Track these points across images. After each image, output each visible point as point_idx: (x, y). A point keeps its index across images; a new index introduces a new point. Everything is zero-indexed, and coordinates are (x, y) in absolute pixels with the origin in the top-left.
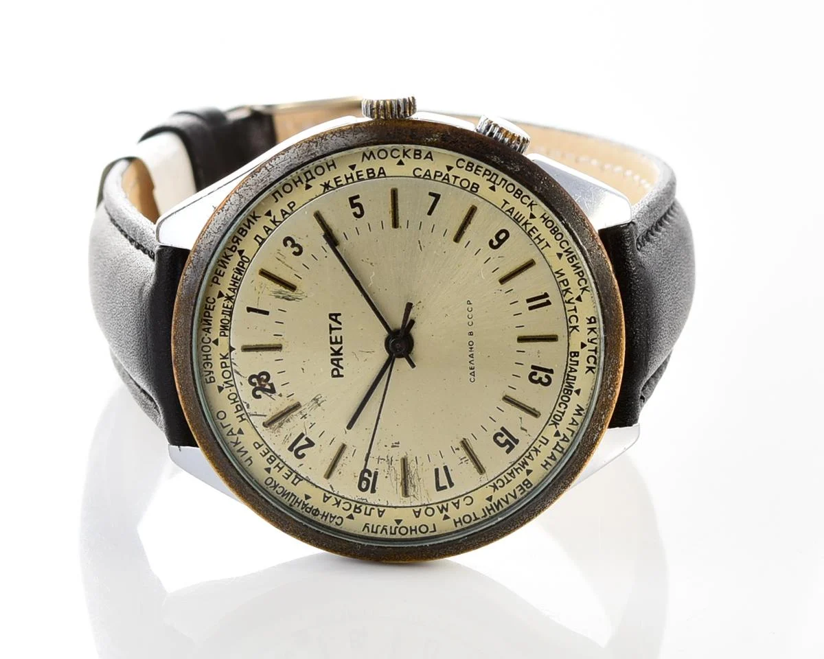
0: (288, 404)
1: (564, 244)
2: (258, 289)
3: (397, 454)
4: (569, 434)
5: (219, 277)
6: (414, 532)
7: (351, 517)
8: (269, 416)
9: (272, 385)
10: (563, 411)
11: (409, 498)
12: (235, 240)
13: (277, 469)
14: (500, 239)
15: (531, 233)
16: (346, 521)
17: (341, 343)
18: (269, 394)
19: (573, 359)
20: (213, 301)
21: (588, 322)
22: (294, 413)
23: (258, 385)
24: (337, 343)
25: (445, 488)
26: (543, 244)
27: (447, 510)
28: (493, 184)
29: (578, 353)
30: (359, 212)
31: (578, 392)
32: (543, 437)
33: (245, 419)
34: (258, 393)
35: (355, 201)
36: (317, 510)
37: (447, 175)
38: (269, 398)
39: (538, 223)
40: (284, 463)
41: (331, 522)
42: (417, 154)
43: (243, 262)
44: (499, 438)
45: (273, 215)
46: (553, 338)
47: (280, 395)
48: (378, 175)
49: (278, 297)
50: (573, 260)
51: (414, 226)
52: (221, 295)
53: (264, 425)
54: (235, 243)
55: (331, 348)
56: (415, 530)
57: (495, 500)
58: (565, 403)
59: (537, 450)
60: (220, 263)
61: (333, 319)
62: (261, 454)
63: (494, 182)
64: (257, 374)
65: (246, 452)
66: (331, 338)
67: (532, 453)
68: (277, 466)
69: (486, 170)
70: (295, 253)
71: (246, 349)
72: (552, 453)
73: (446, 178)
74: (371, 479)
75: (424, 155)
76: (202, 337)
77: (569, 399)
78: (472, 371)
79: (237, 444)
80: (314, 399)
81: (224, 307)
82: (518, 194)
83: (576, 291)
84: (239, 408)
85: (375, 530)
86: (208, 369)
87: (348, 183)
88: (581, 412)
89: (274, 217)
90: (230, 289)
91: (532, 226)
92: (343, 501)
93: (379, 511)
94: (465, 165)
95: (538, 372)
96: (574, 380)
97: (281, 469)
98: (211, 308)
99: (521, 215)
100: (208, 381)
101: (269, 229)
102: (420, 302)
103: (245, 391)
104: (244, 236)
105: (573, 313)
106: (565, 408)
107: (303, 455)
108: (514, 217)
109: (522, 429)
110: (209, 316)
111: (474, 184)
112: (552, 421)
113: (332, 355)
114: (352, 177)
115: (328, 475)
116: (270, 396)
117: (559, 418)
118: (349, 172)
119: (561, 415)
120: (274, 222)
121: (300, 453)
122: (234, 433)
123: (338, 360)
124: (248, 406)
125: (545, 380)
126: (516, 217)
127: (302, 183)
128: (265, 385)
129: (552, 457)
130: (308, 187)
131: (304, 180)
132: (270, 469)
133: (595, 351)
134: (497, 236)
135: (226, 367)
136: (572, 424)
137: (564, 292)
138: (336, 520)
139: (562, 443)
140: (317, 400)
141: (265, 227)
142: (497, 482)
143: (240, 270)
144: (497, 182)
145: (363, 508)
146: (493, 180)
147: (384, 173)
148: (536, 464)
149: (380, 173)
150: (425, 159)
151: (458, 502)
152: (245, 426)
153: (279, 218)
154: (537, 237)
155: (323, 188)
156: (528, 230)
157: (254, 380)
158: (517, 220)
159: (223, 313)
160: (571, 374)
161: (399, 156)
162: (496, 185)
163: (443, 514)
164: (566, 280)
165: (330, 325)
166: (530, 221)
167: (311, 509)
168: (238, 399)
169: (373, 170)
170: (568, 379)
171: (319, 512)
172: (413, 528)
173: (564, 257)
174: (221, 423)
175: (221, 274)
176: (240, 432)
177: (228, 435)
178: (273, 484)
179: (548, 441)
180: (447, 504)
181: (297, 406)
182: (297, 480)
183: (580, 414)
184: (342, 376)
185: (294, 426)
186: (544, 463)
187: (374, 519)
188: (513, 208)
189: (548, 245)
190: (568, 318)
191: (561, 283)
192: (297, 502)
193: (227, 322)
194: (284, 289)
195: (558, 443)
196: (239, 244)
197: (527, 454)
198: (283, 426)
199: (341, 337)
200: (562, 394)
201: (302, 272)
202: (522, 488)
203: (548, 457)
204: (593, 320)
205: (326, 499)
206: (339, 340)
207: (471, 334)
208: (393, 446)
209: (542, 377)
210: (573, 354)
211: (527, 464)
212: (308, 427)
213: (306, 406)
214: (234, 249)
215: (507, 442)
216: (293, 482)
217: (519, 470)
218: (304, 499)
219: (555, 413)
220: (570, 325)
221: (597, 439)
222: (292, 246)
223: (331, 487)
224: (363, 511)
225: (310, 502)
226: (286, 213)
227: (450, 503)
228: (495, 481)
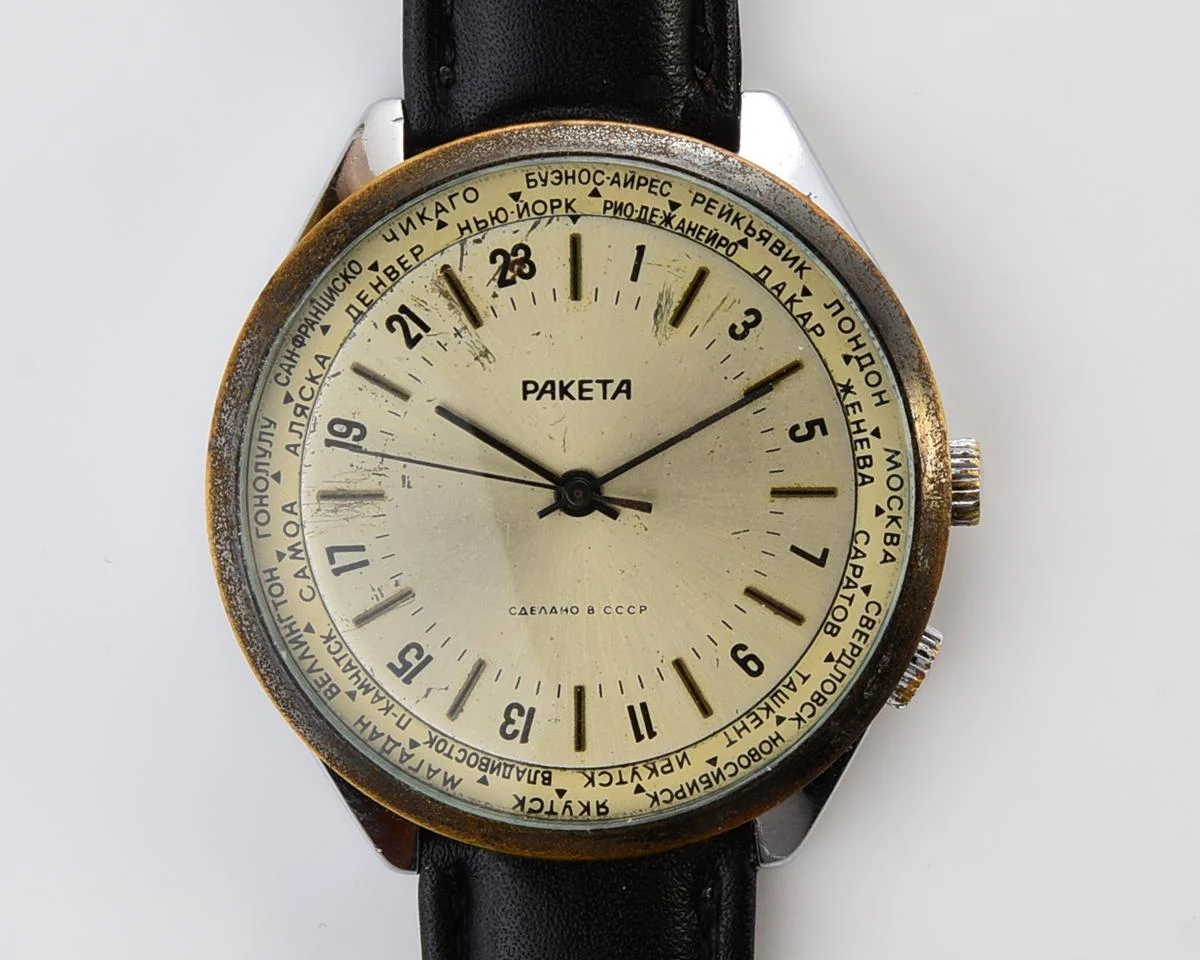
0: (481, 305)
1: (731, 769)
2: (675, 265)
3: (390, 485)
4: (413, 762)
5: (704, 205)
6: (258, 501)
7: (288, 399)
8: (462, 277)
9: (513, 282)
10: (452, 754)
11: (315, 501)
12: (766, 235)
13: (375, 282)
14: (747, 662)
15: (753, 717)
16: (282, 392)
18: (497, 277)
19: (539, 775)
20: (665, 192)
21: (600, 803)
22: (463, 317)
23: (513, 258)
24: (581, 390)
26: (734, 736)
27: (293, 557)
28: (836, 658)
29: (549, 784)
30: (799, 433)
31: (484, 781)
32: (410, 720)
33: (462, 234)
34: (500, 259)
35: (817, 428)
36: (302, 344)
37: (856, 586)
38: (491, 277)
39: (769, 728)
40: (384, 294)
41: (281, 365)
42: (893, 539)
43: (728, 245)
44: (414, 651)
45: (802, 298)
46: (579, 744)
47: (495, 295)
48: (860, 474)
49: (661, 296)
50: (704, 783)
51: (774, 522)
52: (674, 206)
53: (445, 268)
54: (761, 234)
56: (261, 504)
57: (306, 637)
58: (466, 759)
59: (388, 709)
60: (727, 209)
62: (403, 256)
63: (839, 661)
64: (531, 259)
65: (406, 232)
66: (590, 381)
67: (384, 701)
68: (381, 283)
69: (860, 650)
70: (733, 327)
71: (575, 242)
72: (383, 734)
73: (851, 584)
74: (349, 440)
75: (891, 549)
76: (606, 172)
77: (472, 766)
78: (528, 611)
79: (422, 217)
80: (487, 350)
81: (654, 209)
82: (819, 699)
83: (653, 785)
84: (482, 225)
85: (264, 437)
86: (551, 178)
87: (849, 423)
88: (449, 785)
89: (800, 301)
90: (683, 221)
91: (764, 719)
92: (316, 387)
93: (296, 446)
94: (871, 615)
95: (523, 719)
96: (504, 776)
97: (376, 288)
98: (653, 189)
99: (783, 702)
100: (530, 177)
101: (780, 292)
102: (646, 529)
103: (503, 238)
104: (770, 250)
105: (616, 779)
106: (457, 759)
107: (392, 329)
108: (779, 691)
109: (429, 690)
110: (639, 185)
111: (839, 628)
112: (436, 737)
113: (561, 383)
114: (860, 431)
115: (359, 370)
116: (493, 279)
117: (440, 748)
118: (868, 426)
119: (446, 751)
120: (792, 300)
121: (396, 324)
122: (440, 214)
123: (552, 392)
124: (480, 240)
125: (510, 730)
126: (779, 694)
127: (854, 350)
128: (512, 270)
129: (376, 735)
130: (847, 359)
131: (860, 353)
132: (377, 270)
133: (551, 812)
134: (752, 657)
135: (553, 208)
136: (430, 769)
137: (651, 766)
138: (284, 374)
139: (398, 750)
140: (486, 356)
141: (784, 284)
142: (336, 642)
143: (713, 240)
144: (840, 666)
145: (302, 420)
146: (844, 659)
147: (864, 483)
148: (365, 707)
149: (864, 476)
150: (884, 550)
151: (305, 577)
152: (451, 233)
153: (798, 309)
154: (745, 727)
155: (845, 383)
156: (757, 712)
157: (521, 253)
158: (775, 695)
159: (643, 207)
161: (891, 509)
162: (834, 664)
163: (286, 551)
164: (672, 770)
165: (611, 381)
166: (773, 717)
167: (305, 333)
168: (495, 224)
169: (870, 465)
170: (506, 765)
171: (300, 347)
172: (265, 501)
173: (710, 769)
174: (457, 194)
175: (710, 209)
176: (441, 225)
177: (438, 204)
178: (349, 273)
179: (403, 728)
180: (303, 559)
181: (476, 322)
182: (355, 314)
183: (445, 782)
184: (525, 398)
185: (442, 316)
186: (365, 721)
187: (282, 437)
188: (795, 690)
189: (731, 743)
190: (609, 771)
191: (666, 762)
192: (318, 311)
193: (628, 213)
194: (673, 308)
195: (400, 744)
196: (758, 240)
197: (382, 695)
198: (442, 298)
199: (591, 399)
200: (481, 755)
201: (702, 338)
202: (325, 683)
203: (375, 728)
204: (602, 810)
205: (322, 360)
206: (585, 394)
207: (591, 611)
208: (403, 477)
209: (517, 721)
210: (547, 775)
211: (364, 693)
212: (439, 338)
213: (475, 338)
214: (750, 232)
215: (407, 665)
217: (355, 679)
218: (322, 323)
219: (450, 743)
222: (745, 324)
223: (339, 373)
224: (298, 420)
225: (316, 334)
226: (806, 321)
227: (304, 563)
228: (338, 639)
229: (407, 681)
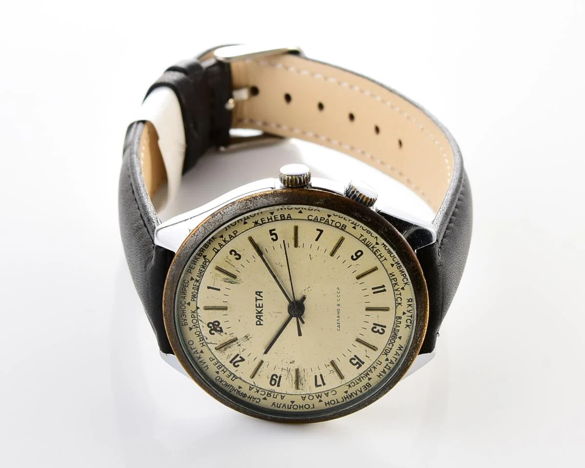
0: (230, 338)
1: (395, 259)
2: (214, 277)
3: (293, 367)
4: (394, 360)
5: (192, 270)
6: (301, 408)
7: (265, 399)
8: (219, 344)
9: (221, 328)
10: (391, 347)
11: (299, 390)
12: (202, 250)
13: (223, 372)
14: (358, 255)
15: (376, 252)
16: (262, 401)
17: (262, 307)
18: (219, 333)
19: (398, 320)
20: (187, 282)
21: (408, 301)
22: (234, 344)
23: (212, 328)
24: (259, 307)
25: (320, 385)
26: (383, 258)
27: (321, 397)
28: (354, 226)
29: (401, 317)
30: (275, 238)
31: (400, 338)
32: (379, 361)
33: (205, 345)
34: (213, 332)
35: (273, 232)
36: (245, 394)
37: (328, 219)
38: (219, 335)
39: (380, 247)
40: (227, 369)
41: (253, 401)
43: (206, 262)
44: (353, 361)
45: (224, 237)
46: (387, 309)
47: (226, 333)
49: (226, 282)
50: (400, 268)
51: (307, 246)
52: (192, 279)
53: (216, 348)
55: (256, 310)
56: (302, 407)
57: (349, 393)
58: (392, 343)
59: (374, 368)
60: (193, 262)
61: (257, 294)
62: (213, 364)
64: (212, 322)
65: (205, 363)
66: (256, 304)
67: (372, 369)
68: (223, 370)
70: (237, 259)
71: (206, 308)
72: (383, 369)
73: (327, 221)
74: (277, 380)
75: (314, 208)
76: (181, 301)
77: (395, 341)
78: (339, 325)
79: (199, 358)
80: (245, 336)
81: (194, 285)
82: (369, 231)
83: (401, 284)
84: (201, 339)
85: (279, 406)
86: (184, 318)
87: (269, 222)
88: (402, 349)
90: (198, 276)
91: (377, 249)
92: (261, 390)
93: (281, 396)
95: (377, 327)
96: (398, 331)
97: (225, 372)
98: (187, 286)
99: (371, 242)
100: (184, 324)
101: (222, 245)
102: (309, 287)
103: (205, 331)
104: (207, 248)
105: (399, 296)
107: (238, 366)
108: (366, 244)
109: (366, 356)
110: (185, 290)
111: (343, 225)
112: (384, 353)
113: (257, 313)
114: (271, 219)
115: (253, 377)
117: (388, 351)
118: (269, 216)
119: (389, 349)
120: (225, 241)
121: (236, 364)
122: (198, 352)
123: (260, 316)
124: (207, 338)
125: (381, 331)
126: (368, 244)
127: (242, 221)
128: (217, 328)
129: (384, 372)
130: (245, 223)
131: (243, 219)
132: (218, 372)
133: (411, 316)
134: (356, 254)
135: (194, 317)
136: (396, 355)
137: (394, 285)
138: (256, 400)
139: (389, 365)
140: (247, 337)
141: (219, 244)
143: (204, 266)
144: (357, 224)
145: (272, 394)
146: (355, 223)
147: (290, 217)
148: (374, 375)
149: (288, 217)
150: (314, 210)
151: (328, 393)
152: (204, 349)
153: (228, 239)
154: (380, 255)
155: (254, 224)
156: (374, 251)
157: (211, 325)
159: (193, 289)
160: (396, 328)
161: (300, 208)
162: (356, 226)
163: (319, 399)
164: (396, 278)
165: (256, 298)
166: (376, 246)
167: (242, 394)
168: (201, 335)
169: (284, 215)
170: (394, 331)
171: (246, 396)
172: (301, 406)
173: (395, 266)
174: (191, 347)
175: (193, 268)
176: (202, 352)
177: (194, 353)
178: (220, 380)
179: (381, 363)
180: (321, 394)
181: (235, 340)
182: (234, 378)
184: (262, 325)
185: (233, 350)
186: (379, 375)
187: (278, 400)
188: (366, 239)
189: (386, 259)
190: (396, 298)
191: (393, 280)
192: (233, 390)
193: (195, 293)
194: (229, 278)
195: (387, 364)
196: (203, 252)
197: (369, 370)
198: (227, 350)
199: (262, 304)
200: (391, 339)
201: (240, 268)
202: (365, 387)
203: (381, 372)
204: (410, 300)
205: (251, 389)
207: (339, 305)
208: (291, 363)
209: (379, 329)
210: (398, 318)
211: (369, 375)
212: (241, 351)
213: (240, 340)
214: (201, 255)
215: (357, 363)
216: (232, 379)
217: (364, 378)
218: (238, 388)
219: (386, 348)
220: (397, 302)
221: (410, 364)
222: (235, 255)
223: (254, 382)
224: (272, 396)
225: (241, 390)
226: (232, 237)
227: (323, 394)
228: (350, 383)
229: (363, 363)
